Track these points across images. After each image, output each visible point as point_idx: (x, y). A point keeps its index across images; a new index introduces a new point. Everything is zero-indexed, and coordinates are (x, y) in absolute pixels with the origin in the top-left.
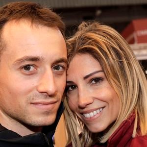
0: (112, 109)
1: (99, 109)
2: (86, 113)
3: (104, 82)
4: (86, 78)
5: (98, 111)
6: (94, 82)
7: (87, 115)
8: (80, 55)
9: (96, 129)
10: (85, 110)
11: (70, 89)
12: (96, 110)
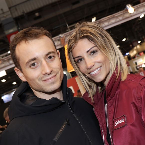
0: (106, 66)
1: (99, 68)
2: (92, 72)
3: (98, 52)
4: (88, 52)
5: (99, 69)
6: (92, 54)
7: (93, 73)
8: (81, 40)
9: (100, 79)
10: (91, 70)
11: (79, 61)
12: (97, 69)
